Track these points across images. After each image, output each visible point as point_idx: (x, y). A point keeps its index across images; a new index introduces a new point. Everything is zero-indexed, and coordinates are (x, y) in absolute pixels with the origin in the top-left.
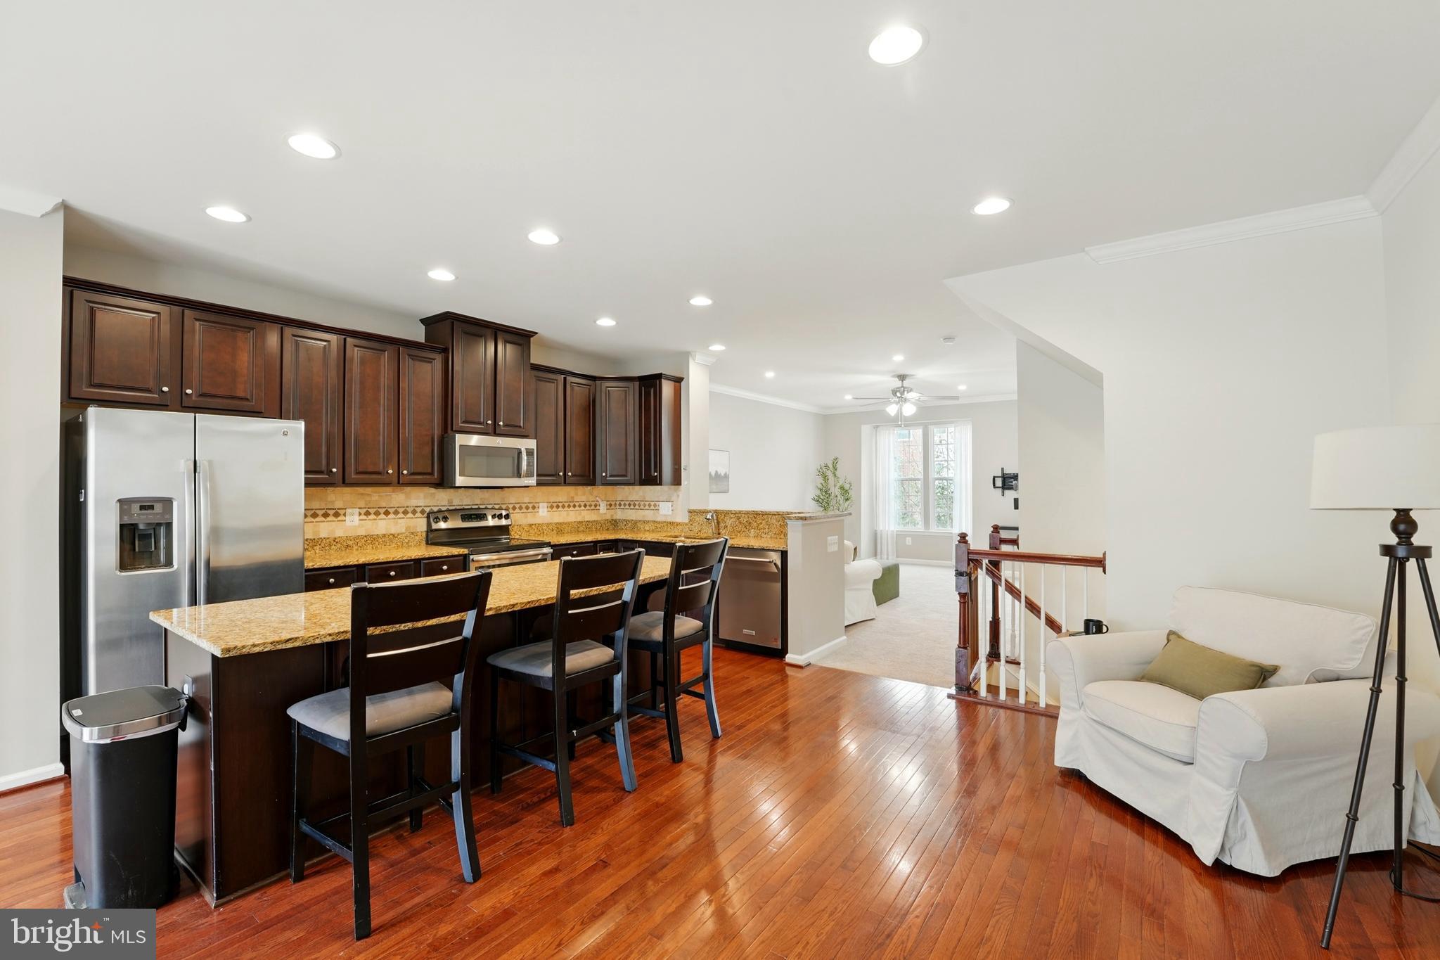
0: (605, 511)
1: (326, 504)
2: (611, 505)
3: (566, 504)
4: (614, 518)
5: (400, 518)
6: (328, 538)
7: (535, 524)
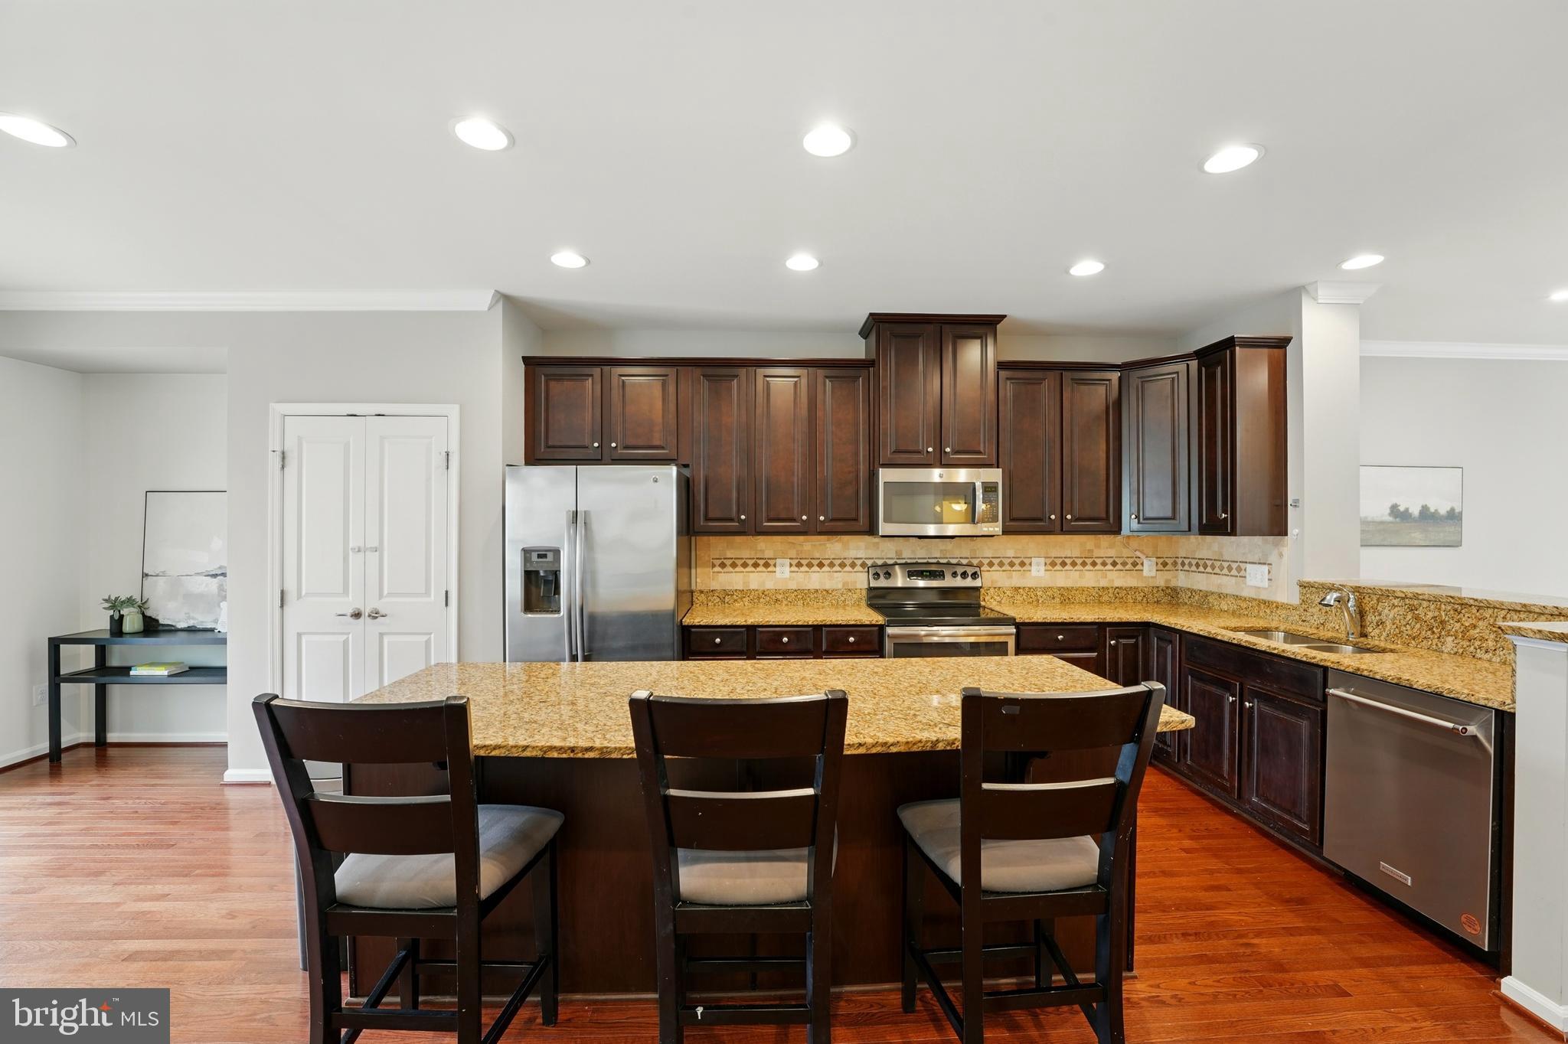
0: (1153, 573)
1: (756, 553)
2: (1165, 564)
3: (1079, 561)
4: (1172, 584)
5: (836, 572)
6: (757, 590)
7: (1024, 588)
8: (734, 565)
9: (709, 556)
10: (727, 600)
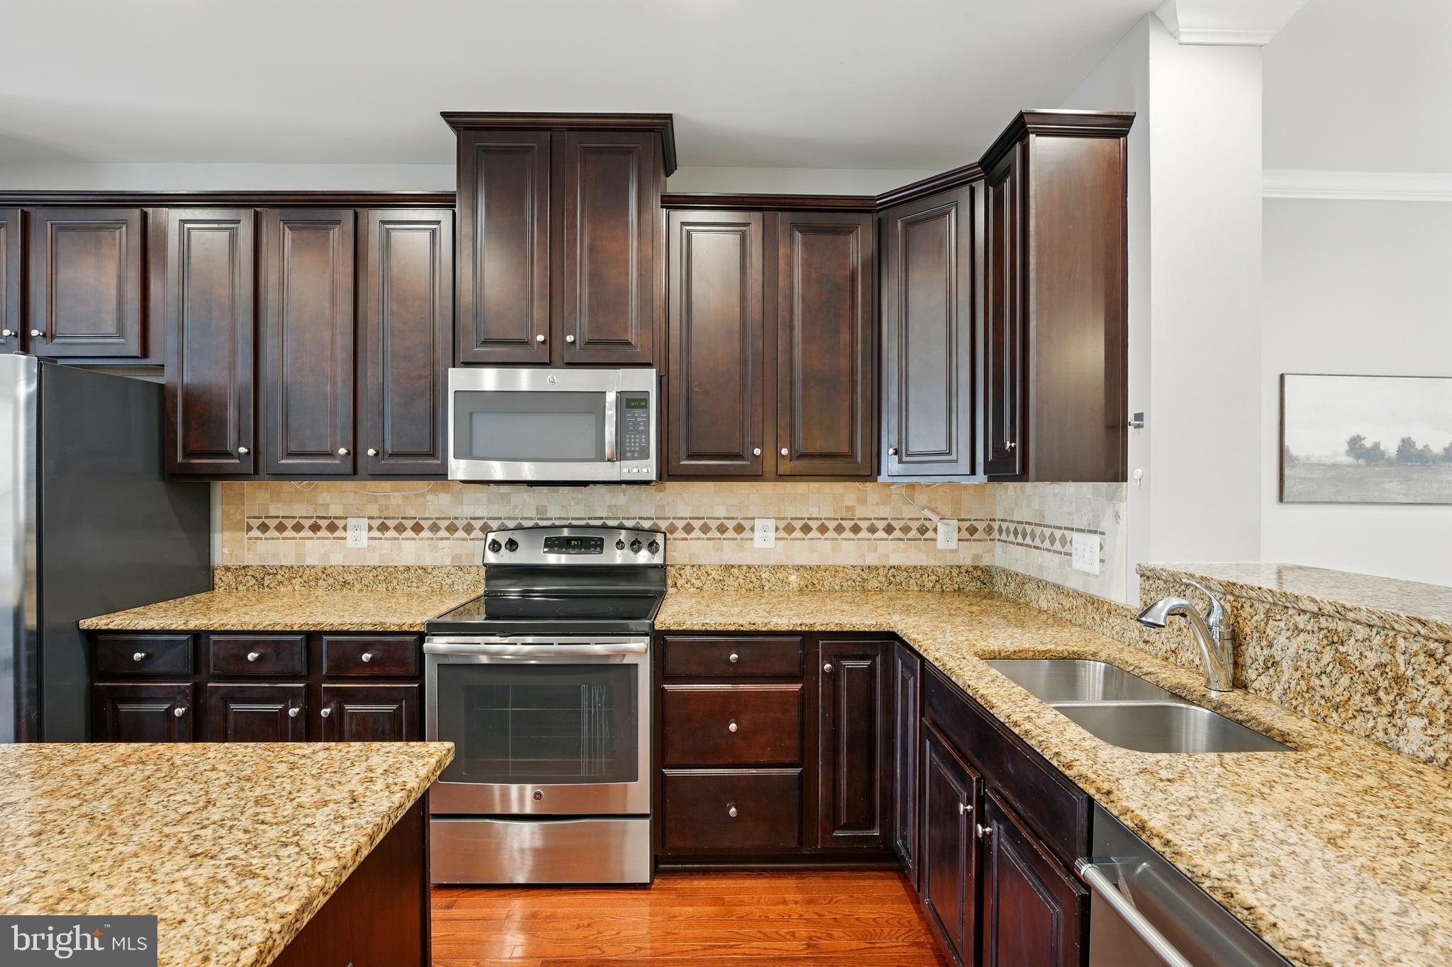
0: (953, 545)
1: (316, 510)
2: (972, 530)
3: (831, 525)
4: (985, 561)
5: (442, 539)
6: (314, 567)
7: (740, 566)
8: (281, 528)
9: (242, 513)
10: (266, 582)
